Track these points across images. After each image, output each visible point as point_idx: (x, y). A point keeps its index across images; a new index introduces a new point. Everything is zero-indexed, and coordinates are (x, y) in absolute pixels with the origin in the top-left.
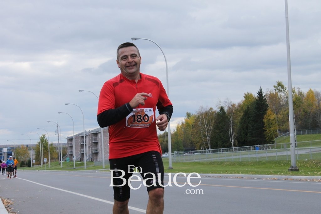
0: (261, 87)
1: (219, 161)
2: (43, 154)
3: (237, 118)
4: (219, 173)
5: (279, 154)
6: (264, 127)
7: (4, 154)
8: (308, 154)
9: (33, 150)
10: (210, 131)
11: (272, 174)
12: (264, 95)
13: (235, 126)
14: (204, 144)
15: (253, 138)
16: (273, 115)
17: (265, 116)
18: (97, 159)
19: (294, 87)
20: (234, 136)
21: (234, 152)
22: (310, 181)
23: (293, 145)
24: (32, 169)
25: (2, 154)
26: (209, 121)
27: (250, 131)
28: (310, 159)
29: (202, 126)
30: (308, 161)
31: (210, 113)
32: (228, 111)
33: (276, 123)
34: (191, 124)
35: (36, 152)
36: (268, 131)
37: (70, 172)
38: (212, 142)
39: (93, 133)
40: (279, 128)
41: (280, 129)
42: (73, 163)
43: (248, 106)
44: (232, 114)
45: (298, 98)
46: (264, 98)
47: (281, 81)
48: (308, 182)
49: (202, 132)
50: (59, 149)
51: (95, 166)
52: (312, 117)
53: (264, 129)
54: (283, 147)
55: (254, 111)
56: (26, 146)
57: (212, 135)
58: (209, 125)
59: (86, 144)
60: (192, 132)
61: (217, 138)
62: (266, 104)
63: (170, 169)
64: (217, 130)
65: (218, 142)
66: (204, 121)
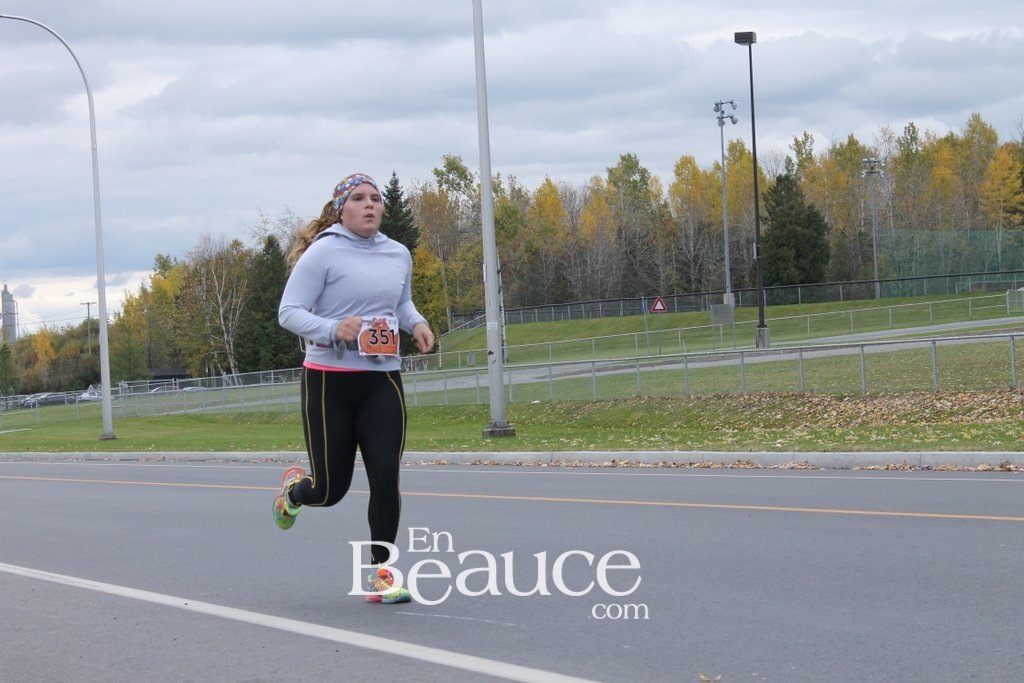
0: (394, 175)
1: (265, 410)
4: (266, 450)
5: (453, 384)
8: (541, 383)
10: (234, 315)
11: (432, 449)
12: (403, 199)
14: (216, 356)
16: (435, 261)
19: (499, 174)
22: (549, 466)
23: (496, 356)
26: (232, 283)
28: (547, 399)
29: (207, 299)
30: (543, 403)
31: (233, 256)
33: (442, 286)
34: (170, 294)
38: (241, 350)
40: (453, 302)
41: (457, 305)
45: (510, 207)
46: (404, 210)
47: (456, 155)
48: (544, 469)
49: (207, 318)
52: (553, 267)
54: (464, 364)
57: (239, 327)
58: (232, 297)
60: (176, 320)
61: (256, 339)
62: (410, 228)
63: (109, 440)
64: (257, 312)
65: (259, 350)
66: (213, 282)
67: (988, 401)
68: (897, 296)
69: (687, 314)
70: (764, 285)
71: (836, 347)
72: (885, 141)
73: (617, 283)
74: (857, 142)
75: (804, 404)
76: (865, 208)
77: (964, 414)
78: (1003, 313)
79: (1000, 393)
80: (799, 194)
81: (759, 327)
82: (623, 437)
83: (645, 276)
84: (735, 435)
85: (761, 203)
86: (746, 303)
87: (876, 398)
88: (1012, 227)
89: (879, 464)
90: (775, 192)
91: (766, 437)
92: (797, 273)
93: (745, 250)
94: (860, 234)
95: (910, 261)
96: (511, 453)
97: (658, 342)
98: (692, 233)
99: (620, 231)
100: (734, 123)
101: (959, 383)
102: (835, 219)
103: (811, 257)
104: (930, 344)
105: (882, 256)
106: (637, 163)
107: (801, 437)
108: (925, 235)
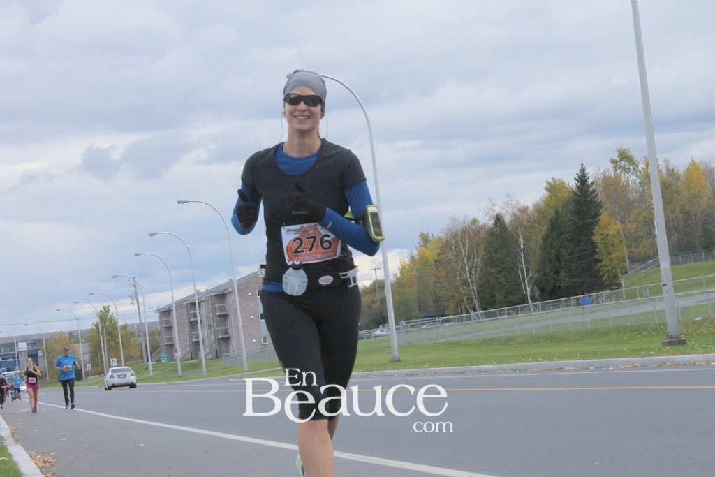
0: (582, 165)
1: (503, 335)
2: (108, 350)
3: (534, 238)
4: (507, 363)
5: (636, 310)
6: (596, 253)
7: (20, 355)
8: (701, 305)
9: (85, 342)
10: (476, 271)
11: (627, 356)
12: (590, 181)
13: (531, 255)
14: (465, 300)
15: (573, 280)
16: (615, 224)
17: (597, 228)
18: (228, 351)
20: (530, 278)
21: (533, 313)
23: (670, 286)
24: (86, 383)
25: (16, 356)
26: (473, 249)
27: (565, 265)
28: (707, 316)
29: (457, 261)
30: (704, 320)
31: (473, 230)
32: (513, 223)
33: (621, 241)
34: (431, 259)
35: (91, 346)
36: (606, 263)
37: (171, 384)
38: (482, 295)
39: (214, 294)
40: (631, 252)
41: (633, 254)
42: (177, 365)
43: (556, 208)
44: (523, 229)
45: (666, 182)
46: (591, 189)
47: (626, 148)
49: (457, 274)
50: (142, 335)
51: (225, 368)
52: (700, 223)
53: (596, 257)
54: (641, 295)
55: (571, 220)
56: (67, 335)
57: (480, 279)
58: (474, 257)
59: (201, 321)
60: (436, 277)
61: (492, 286)
62: (596, 202)
63: (395, 362)
64: (491, 267)
65: (495, 294)
66: (460, 249)
96: (686, 356)
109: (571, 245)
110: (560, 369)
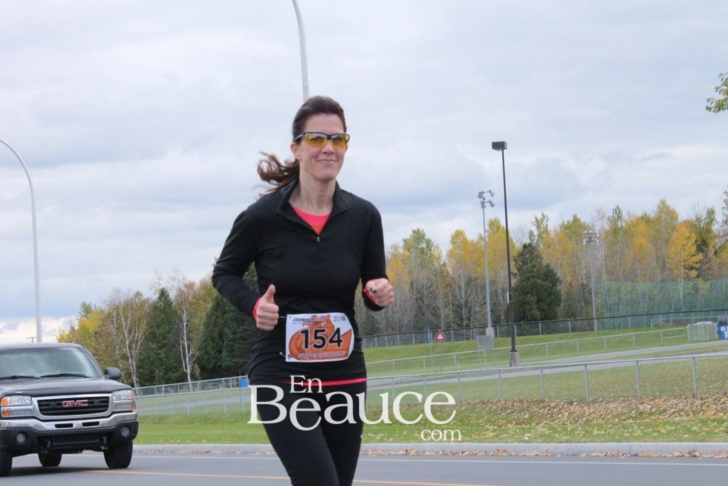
1: (157, 413)
3: (198, 315)
4: (155, 444)
10: (136, 345)
13: (194, 333)
15: (235, 360)
20: (192, 355)
21: (192, 392)
26: (135, 322)
27: (227, 344)
29: (117, 334)
31: (136, 303)
32: (178, 298)
38: (141, 370)
44: (188, 305)
49: (117, 347)
57: (140, 354)
58: (135, 332)
60: (95, 349)
61: (152, 362)
64: (153, 342)
65: (154, 371)
66: (121, 321)
67: (677, 405)
68: (609, 329)
69: (461, 342)
70: (515, 321)
71: (566, 366)
72: (599, 219)
73: (410, 321)
74: (579, 220)
75: (544, 407)
76: (586, 266)
77: (660, 414)
78: (685, 340)
79: (685, 398)
80: (539, 257)
81: (512, 351)
82: (414, 433)
83: (430, 315)
84: (495, 431)
85: (512, 263)
86: (502, 335)
87: (596, 402)
88: (690, 280)
89: (599, 452)
90: (522, 255)
91: (516, 432)
92: (538, 313)
93: (501, 297)
94: (582, 285)
95: (618, 304)
97: (438, 362)
98: (463, 284)
99: (412, 283)
100: (492, 206)
101: (656, 392)
102: (565, 274)
103: (548, 301)
104: (634, 363)
105: (598, 301)
106: (424, 235)
107: (542, 432)
108: (629, 285)
109: (235, 324)
110: (207, 452)
